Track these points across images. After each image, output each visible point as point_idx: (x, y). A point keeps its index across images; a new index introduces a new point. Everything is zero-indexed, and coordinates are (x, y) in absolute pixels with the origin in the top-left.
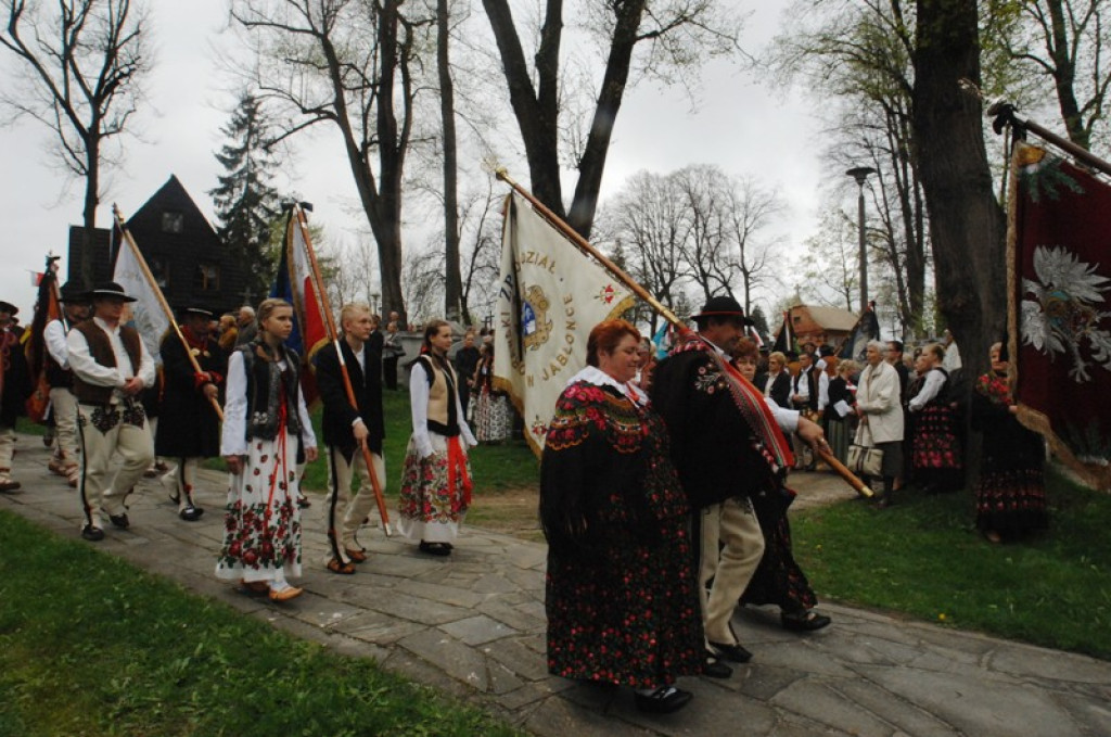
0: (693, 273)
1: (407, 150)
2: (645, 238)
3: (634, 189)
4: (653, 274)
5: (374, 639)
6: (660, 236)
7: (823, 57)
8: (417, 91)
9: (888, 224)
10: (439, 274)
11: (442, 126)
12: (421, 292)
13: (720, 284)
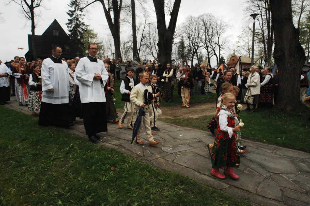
0: (204, 46)
1: (121, 10)
2: (190, 36)
3: (187, 21)
4: (192, 47)
5: (114, 144)
6: (195, 35)
9: (263, 31)
10: (131, 47)
11: (131, 3)
12: (126, 52)
13: (212, 49)
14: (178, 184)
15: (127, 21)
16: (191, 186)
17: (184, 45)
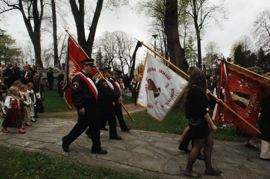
0: (118, 57)
1: (42, 20)
2: (106, 48)
3: (104, 35)
4: (108, 57)
5: (38, 148)
6: (110, 47)
7: (148, 8)
8: (44, 4)
9: (161, 47)
10: (52, 55)
11: (52, 15)
12: (47, 59)
13: (124, 60)
14: (103, 176)
15: (48, 31)
16: (114, 176)
17: (101, 55)
